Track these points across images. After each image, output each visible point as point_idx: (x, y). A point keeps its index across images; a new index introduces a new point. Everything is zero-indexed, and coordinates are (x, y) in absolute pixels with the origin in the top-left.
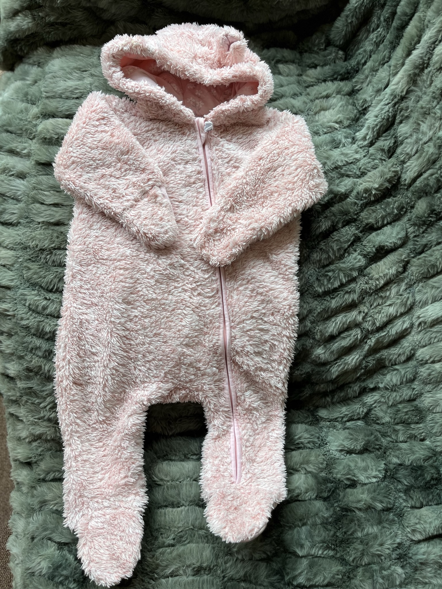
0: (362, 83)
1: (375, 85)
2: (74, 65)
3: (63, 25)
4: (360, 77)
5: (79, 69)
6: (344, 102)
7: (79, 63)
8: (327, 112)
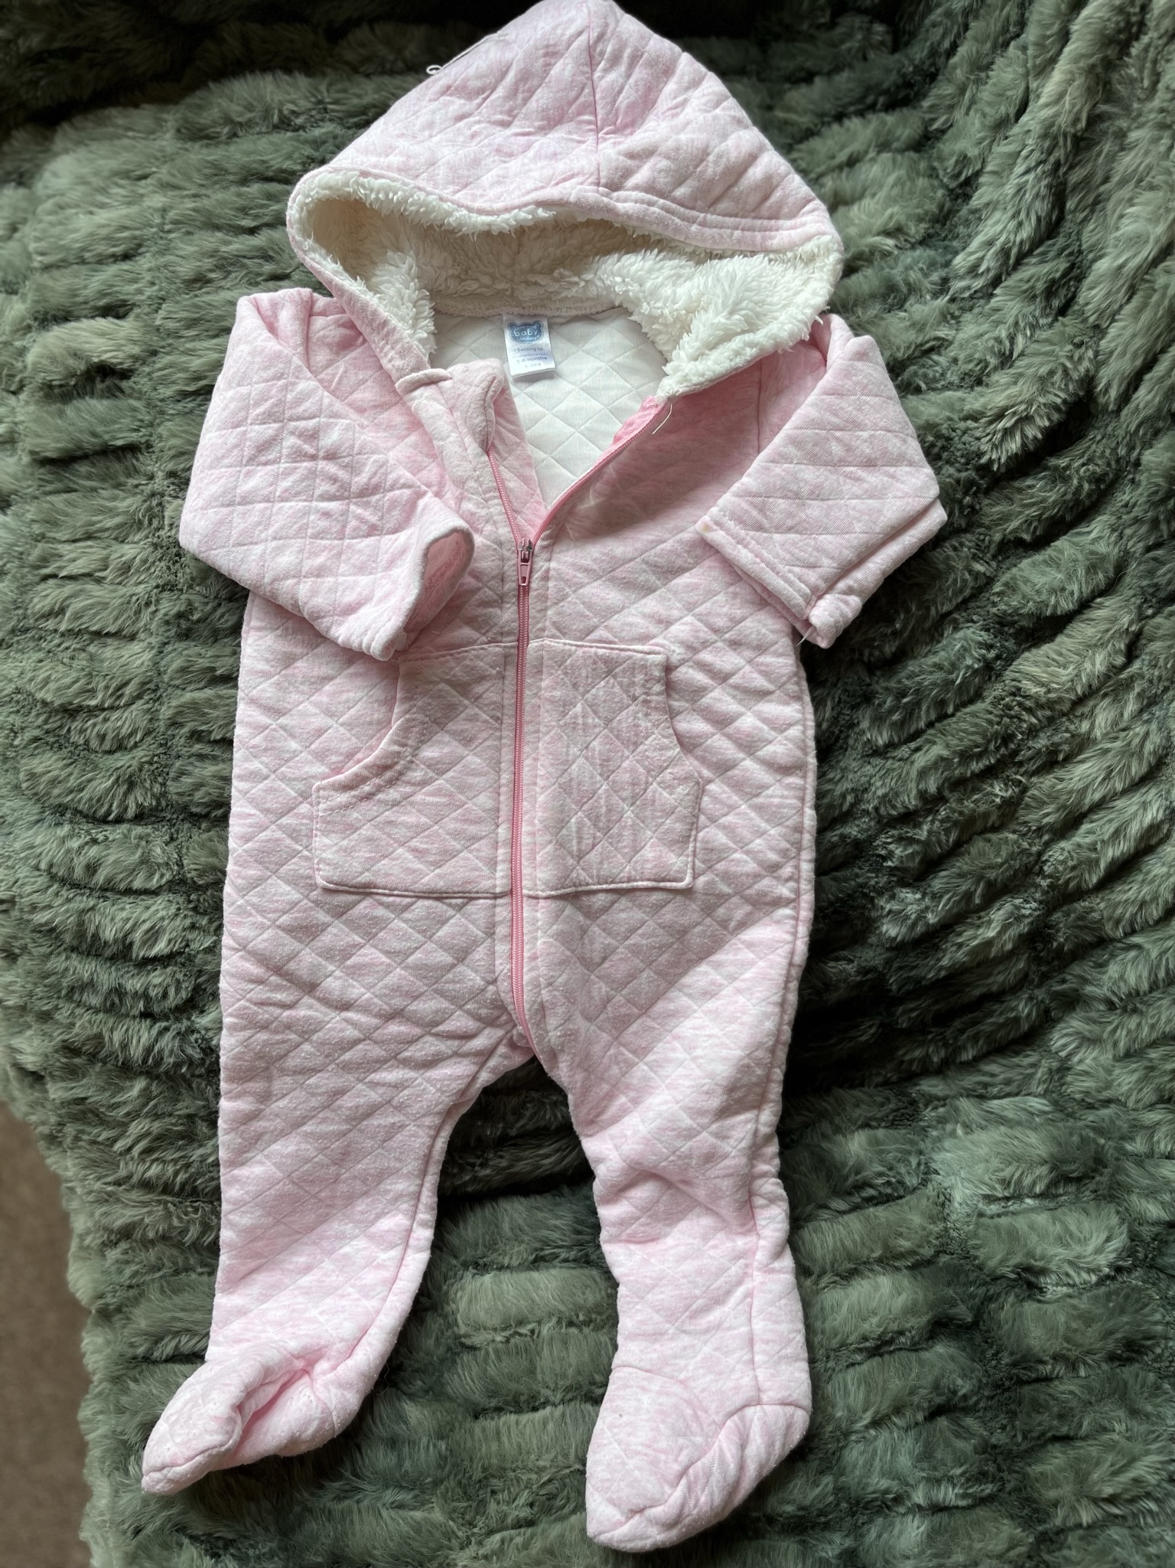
0: (951, 108)
1: (988, 110)
2: (113, 164)
3: (71, 54)
4: (943, 90)
5: (126, 175)
6: (903, 172)
7: (126, 156)
8: (855, 208)
